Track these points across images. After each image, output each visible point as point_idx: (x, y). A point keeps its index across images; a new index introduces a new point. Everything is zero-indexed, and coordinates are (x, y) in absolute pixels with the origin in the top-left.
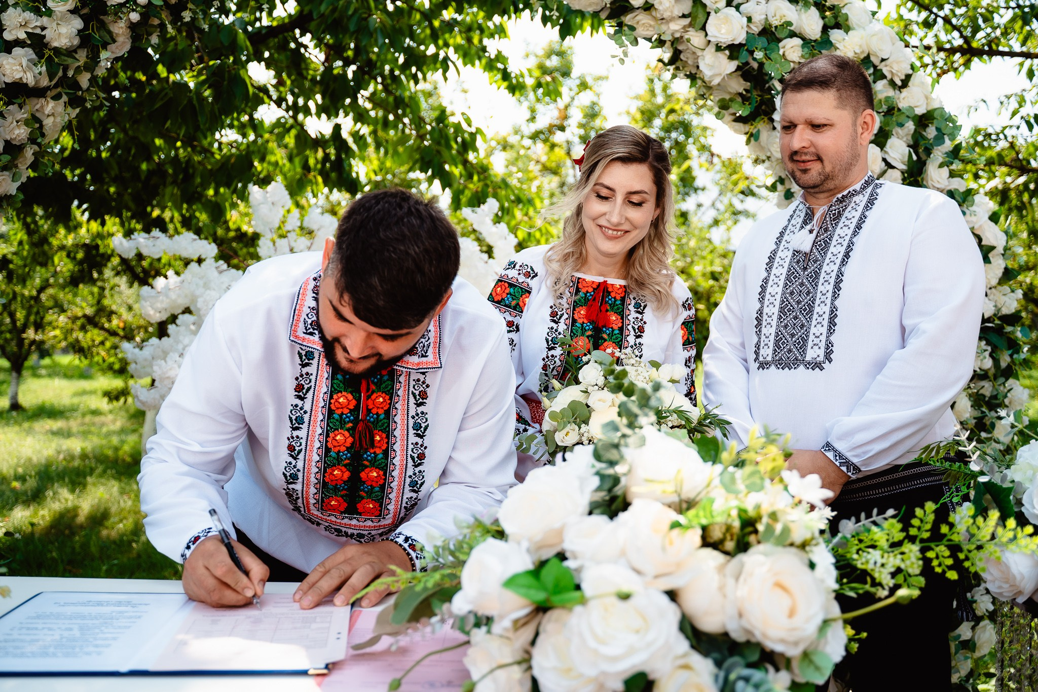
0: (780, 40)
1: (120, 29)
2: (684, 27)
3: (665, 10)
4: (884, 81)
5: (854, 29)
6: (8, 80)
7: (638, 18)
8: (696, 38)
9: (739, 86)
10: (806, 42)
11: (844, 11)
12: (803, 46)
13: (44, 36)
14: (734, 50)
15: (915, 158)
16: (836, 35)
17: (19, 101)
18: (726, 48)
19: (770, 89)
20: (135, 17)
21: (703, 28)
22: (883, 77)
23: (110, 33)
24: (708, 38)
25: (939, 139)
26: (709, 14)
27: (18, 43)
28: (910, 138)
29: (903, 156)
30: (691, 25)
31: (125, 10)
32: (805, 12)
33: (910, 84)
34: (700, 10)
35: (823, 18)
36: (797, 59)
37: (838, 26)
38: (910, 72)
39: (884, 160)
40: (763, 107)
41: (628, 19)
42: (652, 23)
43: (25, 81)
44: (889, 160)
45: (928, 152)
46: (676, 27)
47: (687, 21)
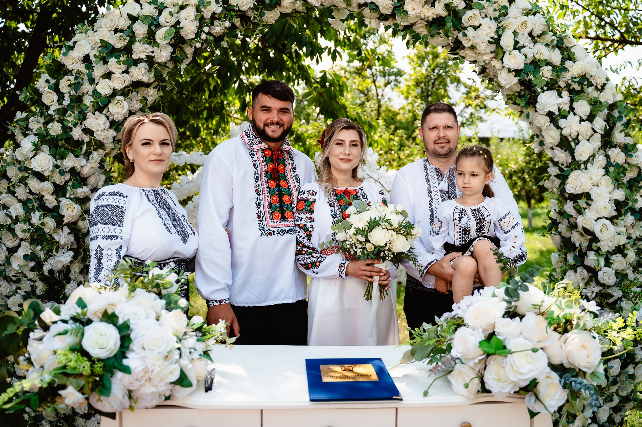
0: (541, 67)
1: (189, 51)
2: (491, 58)
3: (482, 50)
4: (593, 87)
5: (577, 61)
6: (134, 80)
7: (466, 52)
8: (496, 64)
9: (518, 88)
10: (554, 67)
11: (573, 50)
12: (553, 70)
13: (154, 57)
14: (518, 72)
15: (608, 127)
16: (568, 64)
17: (137, 90)
18: (513, 71)
19: (535, 92)
20: (198, 45)
21: (502, 59)
22: (592, 85)
23: (185, 53)
24: (504, 65)
25: (620, 118)
26: (505, 52)
27: (140, 61)
28: (605, 116)
29: (602, 127)
30: (495, 57)
31: (193, 41)
32: (553, 51)
33: (605, 88)
34: (500, 50)
35: (562, 54)
36: (549, 77)
37: (570, 59)
38: (606, 82)
39: (593, 129)
40: (531, 100)
41: (462, 53)
42: (474, 55)
43: (143, 80)
44: (595, 129)
45: (614, 124)
46: (487, 58)
47: (493, 55)
